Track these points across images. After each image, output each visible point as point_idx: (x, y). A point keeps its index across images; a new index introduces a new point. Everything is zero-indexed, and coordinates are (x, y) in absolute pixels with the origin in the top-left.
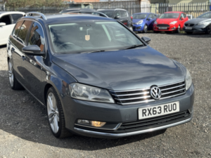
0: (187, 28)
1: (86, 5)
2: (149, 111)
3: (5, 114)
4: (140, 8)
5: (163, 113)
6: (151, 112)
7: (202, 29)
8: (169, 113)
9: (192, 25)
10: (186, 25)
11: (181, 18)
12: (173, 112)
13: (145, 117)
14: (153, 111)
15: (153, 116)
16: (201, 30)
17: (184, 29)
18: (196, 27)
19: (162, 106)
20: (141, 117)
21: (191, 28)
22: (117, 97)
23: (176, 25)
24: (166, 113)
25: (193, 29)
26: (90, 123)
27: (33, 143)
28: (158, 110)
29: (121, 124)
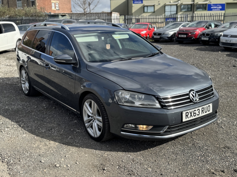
0: (155, 37)
1: (63, 16)
2: (191, 114)
3: (34, 121)
4: (111, 19)
5: (201, 115)
6: (192, 114)
7: (168, 37)
8: (205, 114)
9: (160, 34)
10: (155, 34)
11: (149, 29)
12: (208, 113)
13: (187, 119)
14: (194, 113)
15: (194, 118)
16: (166, 38)
17: (153, 38)
18: (163, 36)
19: (200, 108)
20: (184, 120)
21: (159, 37)
22: (163, 102)
23: (146, 34)
24: (203, 115)
25: (161, 38)
26: (136, 128)
27: (77, 148)
28: (197, 112)
29: (168, 127)
